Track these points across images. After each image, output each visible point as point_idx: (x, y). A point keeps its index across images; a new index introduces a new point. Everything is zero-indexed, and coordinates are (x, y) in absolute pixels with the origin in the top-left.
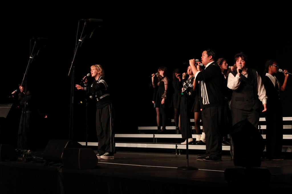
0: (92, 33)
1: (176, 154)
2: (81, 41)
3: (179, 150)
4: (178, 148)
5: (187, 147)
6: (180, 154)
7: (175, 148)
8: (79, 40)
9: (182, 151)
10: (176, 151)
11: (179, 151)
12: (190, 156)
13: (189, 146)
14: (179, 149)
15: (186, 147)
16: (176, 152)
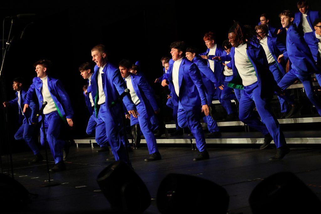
0: (23, 32)
2: (9, 44)
8: (7, 43)
10: (192, 145)
16: (192, 147)
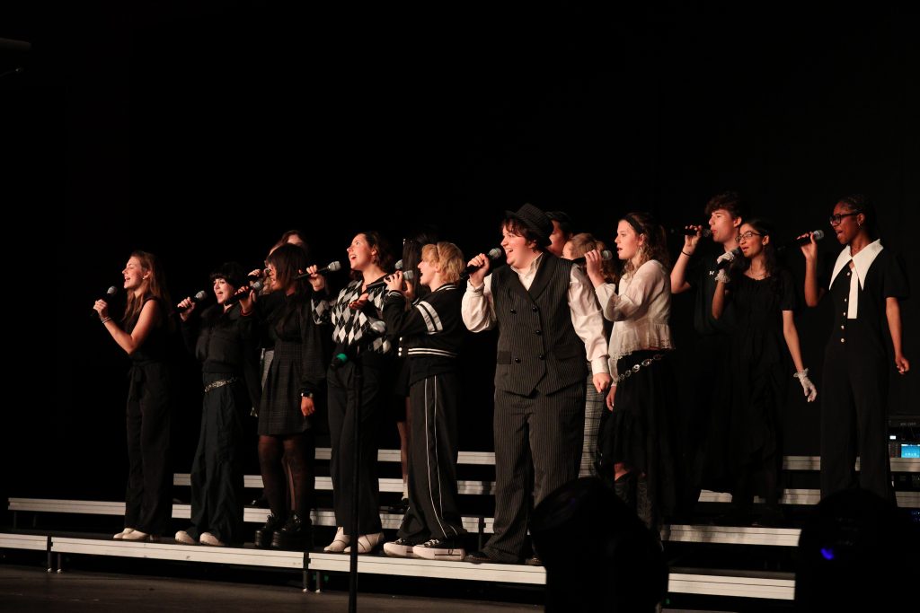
1: (305, 590)
3: (318, 573)
4: (311, 566)
5: (354, 563)
6: (318, 591)
7: (301, 566)
9: (326, 578)
11: (317, 578)
12: (362, 601)
14: (315, 571)
15: (348, 564)
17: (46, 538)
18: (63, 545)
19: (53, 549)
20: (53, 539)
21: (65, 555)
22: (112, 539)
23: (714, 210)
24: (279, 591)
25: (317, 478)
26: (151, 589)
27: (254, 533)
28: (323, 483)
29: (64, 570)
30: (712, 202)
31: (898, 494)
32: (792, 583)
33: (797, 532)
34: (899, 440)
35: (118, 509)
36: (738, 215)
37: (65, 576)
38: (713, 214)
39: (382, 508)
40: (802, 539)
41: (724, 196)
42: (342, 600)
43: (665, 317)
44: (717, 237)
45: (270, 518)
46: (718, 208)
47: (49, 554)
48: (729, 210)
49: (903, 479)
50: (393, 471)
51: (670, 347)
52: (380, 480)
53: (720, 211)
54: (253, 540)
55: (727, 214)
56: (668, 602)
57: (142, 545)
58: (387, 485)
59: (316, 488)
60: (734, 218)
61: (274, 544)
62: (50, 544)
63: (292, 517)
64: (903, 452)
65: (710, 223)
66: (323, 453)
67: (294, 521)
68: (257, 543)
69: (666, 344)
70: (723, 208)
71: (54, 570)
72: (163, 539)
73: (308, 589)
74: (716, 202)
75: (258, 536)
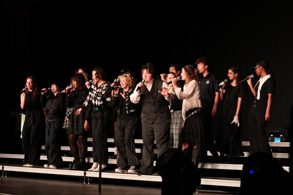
1: (84, 183)
3: (89, 178)
4: (86, 176)
5: (100, 175)
6: (89, 183)
7: (83, 176)
9: (91, 179)
12: (103, 187)
13: (102, 173)
17: (2, 166)
18: (7, 168)
19: (4, 170)
20: (4, 166)
21: (8, 171)
22: (23, 167)
23: (198, 63)
24: (76, 183)
25: (88, 147)
26: (35, 183)
27: (69, 165)
28: (90, 149)
29: (7, 176)
30: (197, 61)
31: (273, 153)
32: (240, 182)
33: (242, 165)
34: (274, 137)
35: (22, 157)
36: (207, 65)
37: (8, 178)
38: (198, 64)
39: (109, 157)
40: (244, 168)
41: (201, 58)
42: (96, 186)
43: (199, 98)
44: (200, 72)
45: (74, 160)
46: (200, 63)
47: (3, 171)
48: (203, 63)
49: (275, 149)
50: (112, 145)
51: (201, 107)
52: (109, 148)
53: (201, 64)
54: (68, 167)
55: (203, 64)
56: (200, 187)
57: (32, 168)
58: (110, 150)
59: (88, 150)
60: (205, 66)
61: (73, 168)
62: (3, 168)
63: (80, 160)
64: (275, 140)
65: (197, 67)
66: (90, 140)
67: (80, 161)
68: (70, 168)
69: (200, 106)
70: (201, 63)
71: (4, 176)
72: (39, 166)
73: (86, 183)
74: (199, 61)
75: (70, 166)
